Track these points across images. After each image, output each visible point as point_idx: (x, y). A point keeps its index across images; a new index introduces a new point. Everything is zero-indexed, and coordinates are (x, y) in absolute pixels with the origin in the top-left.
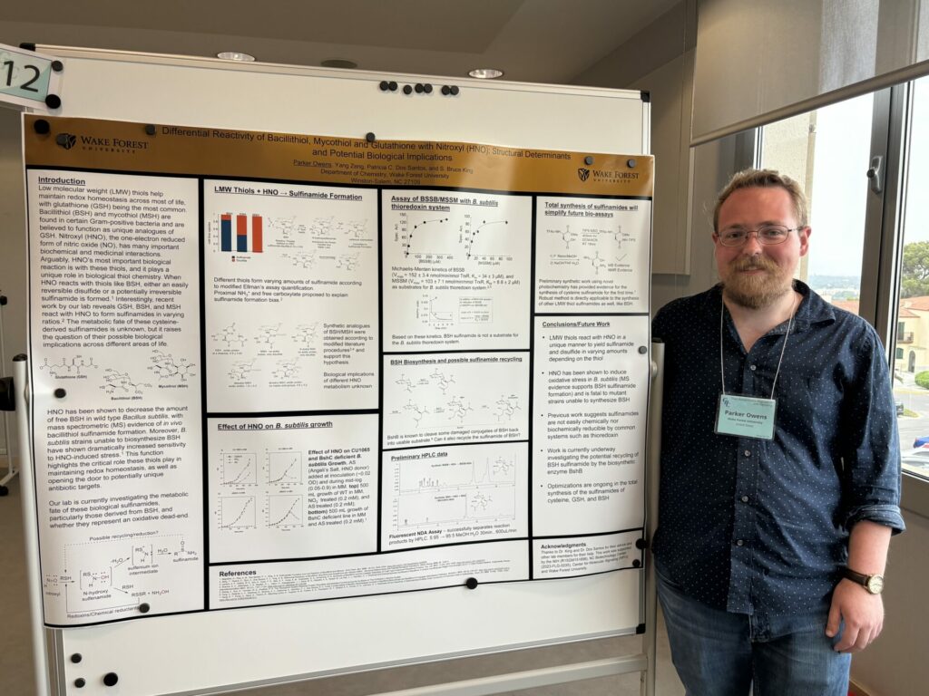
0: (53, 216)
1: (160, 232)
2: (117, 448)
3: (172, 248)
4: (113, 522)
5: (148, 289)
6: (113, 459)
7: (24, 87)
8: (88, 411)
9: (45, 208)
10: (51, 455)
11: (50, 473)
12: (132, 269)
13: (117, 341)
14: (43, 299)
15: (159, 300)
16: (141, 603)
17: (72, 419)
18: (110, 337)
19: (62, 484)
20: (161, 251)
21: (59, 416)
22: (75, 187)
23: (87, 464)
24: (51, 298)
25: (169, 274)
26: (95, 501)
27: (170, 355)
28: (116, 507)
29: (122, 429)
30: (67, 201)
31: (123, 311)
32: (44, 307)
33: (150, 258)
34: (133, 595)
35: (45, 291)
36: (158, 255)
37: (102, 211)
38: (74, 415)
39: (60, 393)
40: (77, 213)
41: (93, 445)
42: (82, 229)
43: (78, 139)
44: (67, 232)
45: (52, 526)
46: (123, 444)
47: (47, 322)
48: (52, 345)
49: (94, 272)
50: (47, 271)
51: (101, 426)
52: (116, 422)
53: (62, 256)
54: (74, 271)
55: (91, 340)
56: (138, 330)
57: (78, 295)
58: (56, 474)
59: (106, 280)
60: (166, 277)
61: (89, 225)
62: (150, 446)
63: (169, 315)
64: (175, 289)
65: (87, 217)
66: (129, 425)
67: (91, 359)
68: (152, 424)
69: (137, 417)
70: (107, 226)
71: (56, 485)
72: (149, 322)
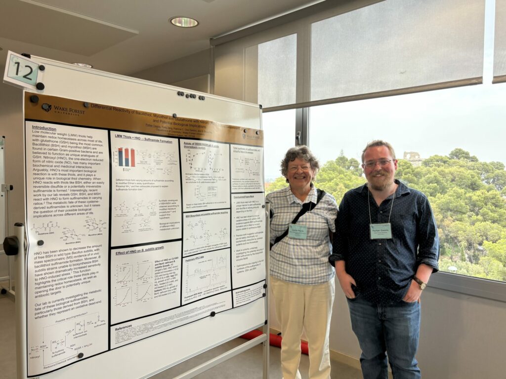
0: (40, 147)
1: (92, 156)
2: (69, 270)
3: (97, 164)
4: (67, 310)
5: (85, 185)
6: (68, 276)
7: (25, 77)
8: (55, 252)
9: (36, 142)
10: (37, 277)
11: (36, 288)
12: (78, 175)
13: (70, 212)
14: (34, 191)
15: (91, 190)
16: (79, 353)
17: (47, 257)
18: (67, 211)
19: (42, 293)
20: (92, 166)
21: (40, 256)
22: (51, 132)
23: (55, 281)
24: (39, 191)
25: (95, 177)
26: (58, 300)
27: (94, 219)
28: (68, 302)
29: (72, 260)
30: (48, 139)
31: (73, 197)
32: (34, 195)
33: (87, 169)
34: (75, 349)
35: (35, 187)
36: (91, 167)
37: (65, 145)
38: (47, 254)
39: (40, 243)
40: (53, 145)
41: (58, 270)
42: (55, 154)
43: (53, 107)
44: (48, 155)
45: (36, 318)
46: (72, 267)
47: (36, 204)
48: (38, 217)
49: (61, 176)
50: (37, 176)
51: (61, 259)
52: (69, 256)
53: (45, 168)
54: (51, 176)
55: (58, 213)
56: (80, 206)
57: (52, 189)
58: (40, 288)
59: (66, 181)
60: (94, 179)
61: (59, 152)
62: (84, 267)
63: (95, 198)
64: (98, 185)
65: (58, 148)
66: (75, 257)
67: (57, 223)
68: (86, 255)
69: (79, 252)
70: (68, 153)
71: (39, 294)
72: (85, 202)
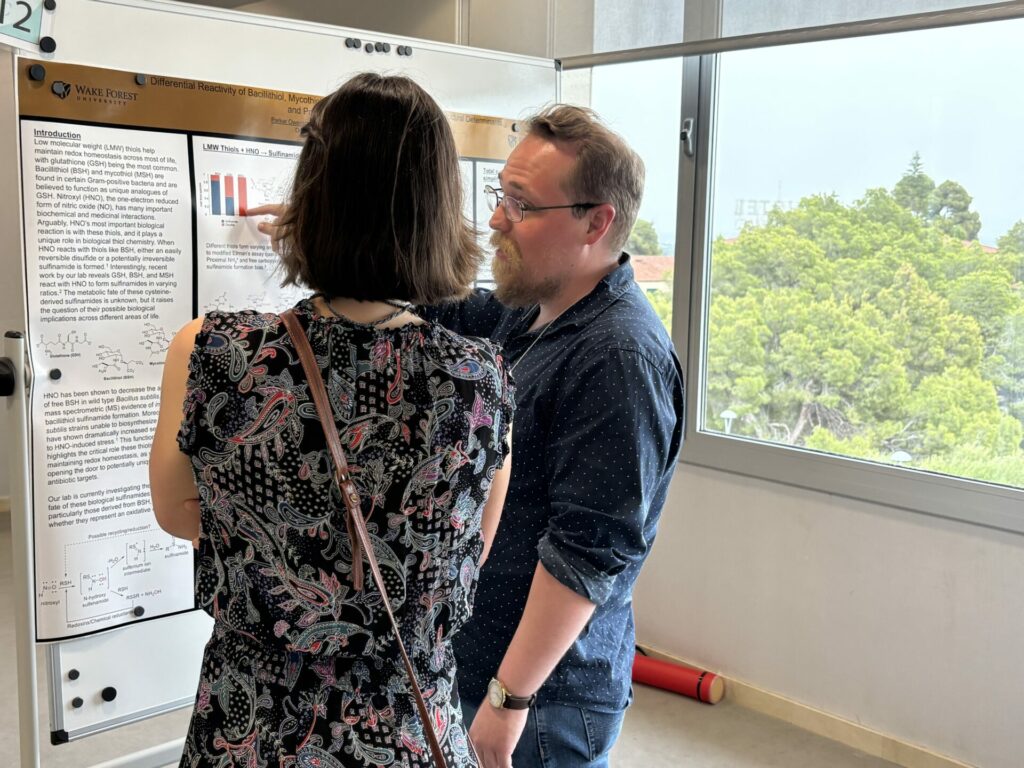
0: (50, 174)
1: (155, 193)
2: (112, 434)
3: (166, 210)
4: (109, 517)
5: (141, 255)
6: (109, 446)
7: (17, 26)
8: (83, 394)
9: (41, 165)
10: (50, 444)
11: (50, 465)
12: (126, 234)
13: (111, 314)
14: (41, 267)
15: (152, 268)
16: (135, 606)
17: (67, 403)
18: (104, 310)
19: (61, 477)
20: (155, 214)
21: (55, 400)
22: (71, 142)
23: (85, 453)
24: (49, 266)
25: (162, 238)
26: (93, 494)
27: (161, 329)
28: (112, 500)
29: (116, 413)
30: (65, 157)
31: (116, 280)
32: (42, 276)
33: (144, 221)
34: (128, 597)
35: (42, 258)
36: (152, 218)
37: (99, 168)
38: (69, 399)
39: (55, 375)
40: (74, 170)
41: (90, 431)
42: (79, 189)
43: (73, 88)
44: (65, 192)
45: (51, 525)
46: (118, 429)
47: (45, 293)
48: (48, 320)
49: (91, 237)
50: (44, 236)
51: (96, 409)
52: (110, 404)
53: (60, 218)
54: (73, 236)
55: (86, 314)
56: (131, 301)
57: (75, 263)
58: (56, 465)
59: (102, 246)
60: (160, 242)
61: (85, 184)
62: (143, 430)
63: (162, 284)
64: (169, 255)
65: (84, 176)
66: (123, 408)
67: (85, 334)
68: (145, 406)
69: (130, 398)
70: (104, 186)
71: (56, 478)
72: (141, 292)
